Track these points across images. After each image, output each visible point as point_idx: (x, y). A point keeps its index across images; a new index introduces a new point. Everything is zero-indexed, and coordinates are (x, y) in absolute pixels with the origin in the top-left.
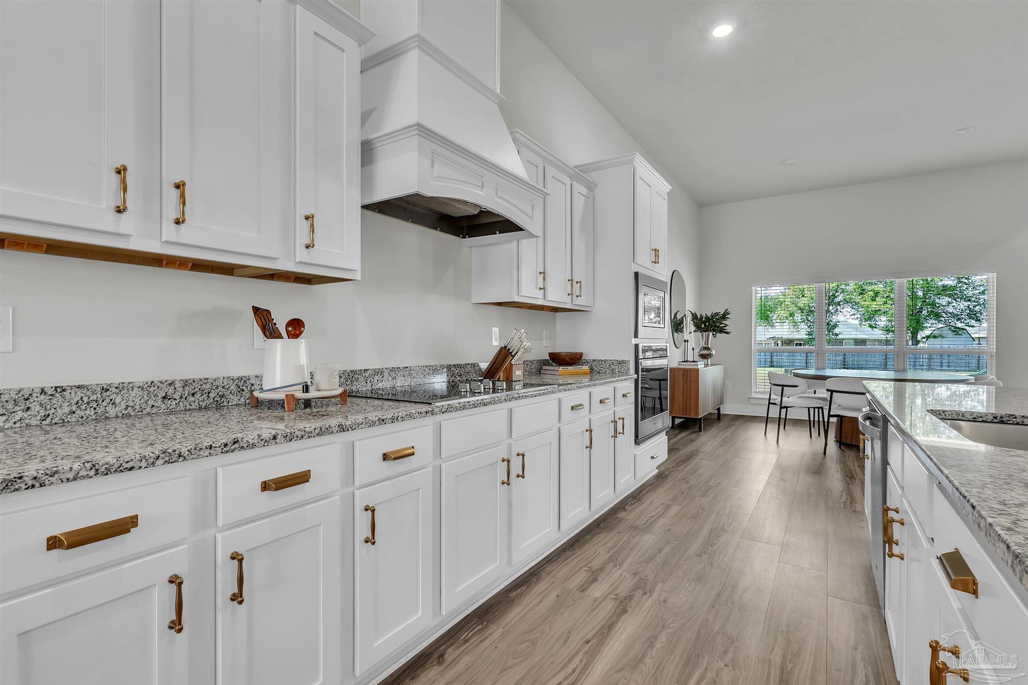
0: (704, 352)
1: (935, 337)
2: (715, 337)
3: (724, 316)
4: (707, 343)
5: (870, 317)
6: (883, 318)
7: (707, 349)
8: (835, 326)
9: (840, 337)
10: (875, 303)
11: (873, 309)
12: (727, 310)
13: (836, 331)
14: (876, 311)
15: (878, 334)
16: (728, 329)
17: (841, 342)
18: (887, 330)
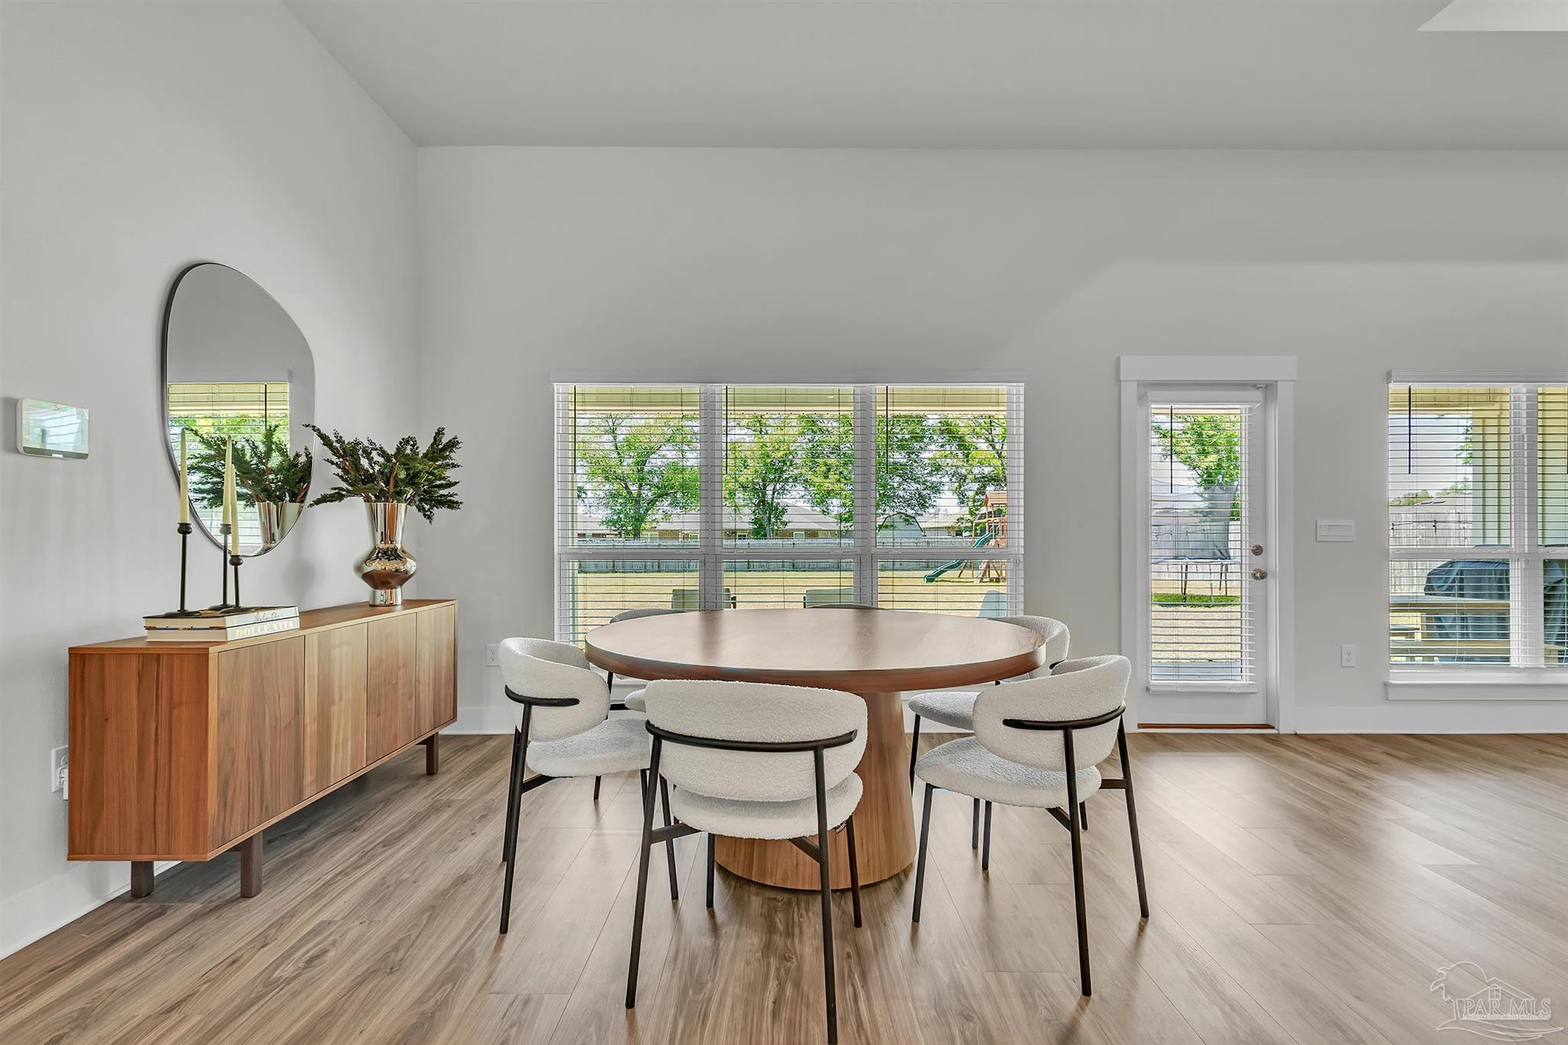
0: (377, 566)
1: (886, 527)
2: (429, 517)
3: (442, 449)
4: (388, 535)
5: (822, 499)
6: (836, 502)
7: (392, 554)
8: (784, 511)
9: (789, 526)
10: (828, 481)
11: (826, 489)
12: (440, 432)
13: (785, 518)
14: (829, 493)
15: (830, 523)
16: (458, 492)
17: (789, 534)
18: (841, 519)
